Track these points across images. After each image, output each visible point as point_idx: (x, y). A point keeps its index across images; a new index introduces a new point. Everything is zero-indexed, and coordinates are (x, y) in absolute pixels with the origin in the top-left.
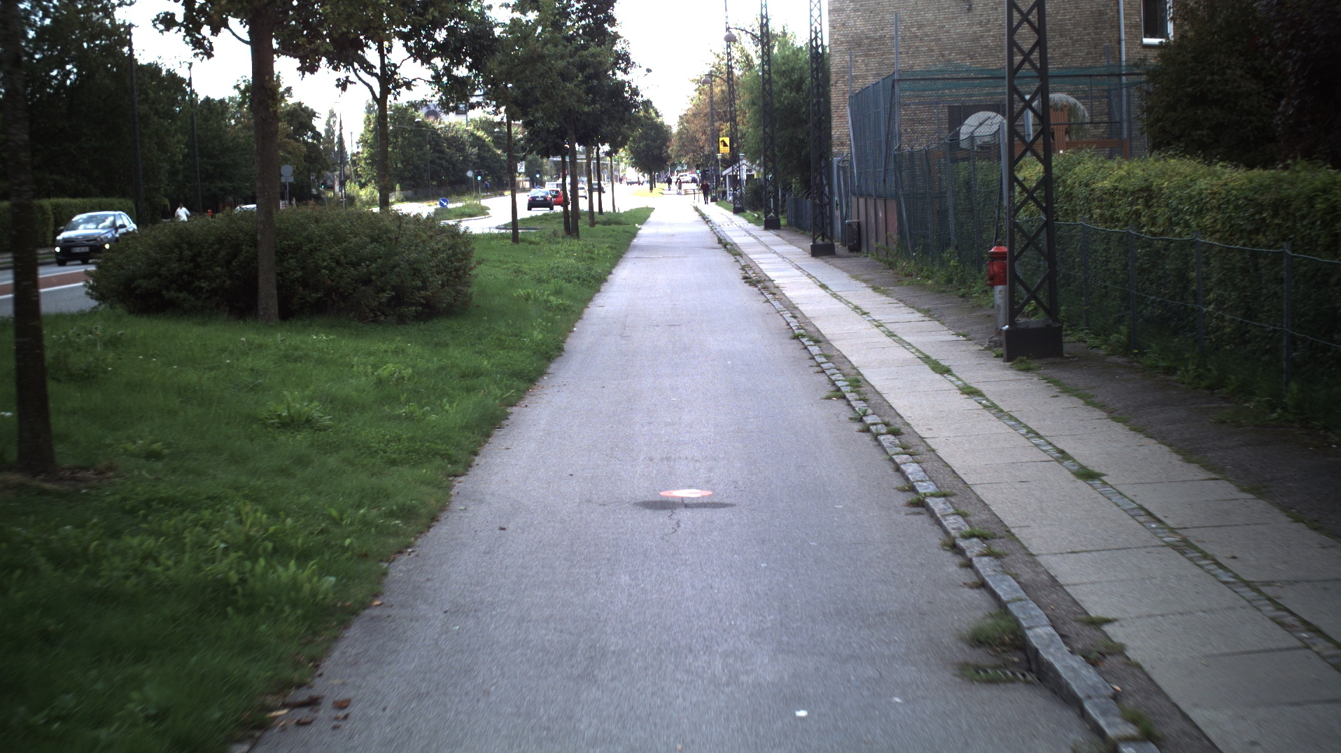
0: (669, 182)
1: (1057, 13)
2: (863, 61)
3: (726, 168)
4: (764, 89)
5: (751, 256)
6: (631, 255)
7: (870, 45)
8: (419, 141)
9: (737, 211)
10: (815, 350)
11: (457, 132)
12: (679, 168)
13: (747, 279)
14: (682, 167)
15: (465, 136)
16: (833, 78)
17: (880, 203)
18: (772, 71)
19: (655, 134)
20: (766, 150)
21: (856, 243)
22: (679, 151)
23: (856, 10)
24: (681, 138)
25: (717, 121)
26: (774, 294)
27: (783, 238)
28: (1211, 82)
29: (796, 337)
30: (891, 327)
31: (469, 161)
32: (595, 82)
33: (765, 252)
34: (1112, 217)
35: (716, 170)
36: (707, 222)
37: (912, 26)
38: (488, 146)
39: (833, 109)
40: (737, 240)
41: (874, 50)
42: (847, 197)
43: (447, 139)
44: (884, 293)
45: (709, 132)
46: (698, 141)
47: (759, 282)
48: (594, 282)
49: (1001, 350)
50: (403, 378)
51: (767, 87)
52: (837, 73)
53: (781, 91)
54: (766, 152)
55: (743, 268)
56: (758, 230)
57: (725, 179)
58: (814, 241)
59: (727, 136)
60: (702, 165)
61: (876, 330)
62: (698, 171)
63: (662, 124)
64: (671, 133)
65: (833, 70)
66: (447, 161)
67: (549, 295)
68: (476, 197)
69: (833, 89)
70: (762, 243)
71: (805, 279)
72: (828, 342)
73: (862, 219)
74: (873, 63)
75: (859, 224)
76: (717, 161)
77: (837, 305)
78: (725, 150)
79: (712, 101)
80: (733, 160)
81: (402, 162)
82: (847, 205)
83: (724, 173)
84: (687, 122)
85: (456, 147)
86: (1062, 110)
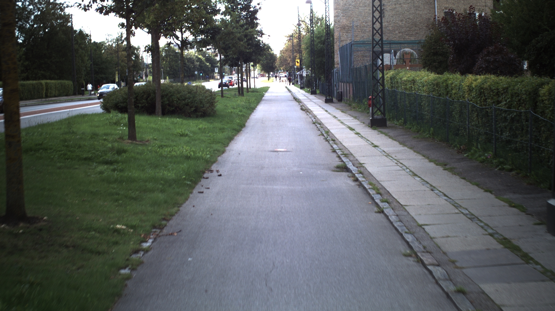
0: (276, 77)
1: (414, 19)
2: (346, 34)
3: (298, 72)
4: (311, 44)
5: (304, 103)
6: (262, 102)
7: (348, 29)
8: (176, 59)
9: (302, 88)
10: (319, 126)
11: (191, 56)
12: (280, 71)
13: (302, 109)
14: (281, 71)
15: (194, 57)
16: (335, 40)
17: (348, 85)
18: (314, 37)
19: (270, 57)
20: (311, 66)
21: (340, 99)
22: (280, 65)
23: (343, 16)
24: (281, 59)
25: (295, 53)
26: (310, 113)
27: (317, 97)
28: (439, 49)
29: (314, 123)
30: (342, 121)
31: (196, 68)
32: (251, 42)
33: (310, 102)
34: (406, 88)
35: (294, 72)
36: (290, 92)
37: (364, 22)
38: (203, 62)
39: (335, 51)
40: (300, 98)
41: (350, 31)
42: (338, 83)
43: (187, 59)
44: (345, 113)
45: (292, 57)
46: (287, 61)
47: (306, 110)
48: (252, 109)
49: (370, 125)
50: (205, 128)
51: (312, 43)
52: (336, 39)
53: (317, 45)
54: (311, 65)
55: (301, 106)
56: (309, 95)
57: (298, 76)
58: (326, 97)
59: (299, 59)
60: (289, 70)
61: (338, 122)
62: (287, 73)
63: (273, 54)
64: (277, 57)
65: (335, 37)
66: (187, 67)
67: (238, 112)
68: (200, 82)
69: (335, 44)
70: (309, 99)
71: (322, 109)
72: (323, 124)
73: (343, 90)
74: (349, 35)
75: (341, 92)
76: (295, 69)
77: (329, 116)
78: (298, 65)
79: (293, 45)
80: (300, 69)
81: (169, 68)
82: (338, 86)
83: (297, 74)
84: (283, 53)
85: (190, 62)
86: (408, 54)
